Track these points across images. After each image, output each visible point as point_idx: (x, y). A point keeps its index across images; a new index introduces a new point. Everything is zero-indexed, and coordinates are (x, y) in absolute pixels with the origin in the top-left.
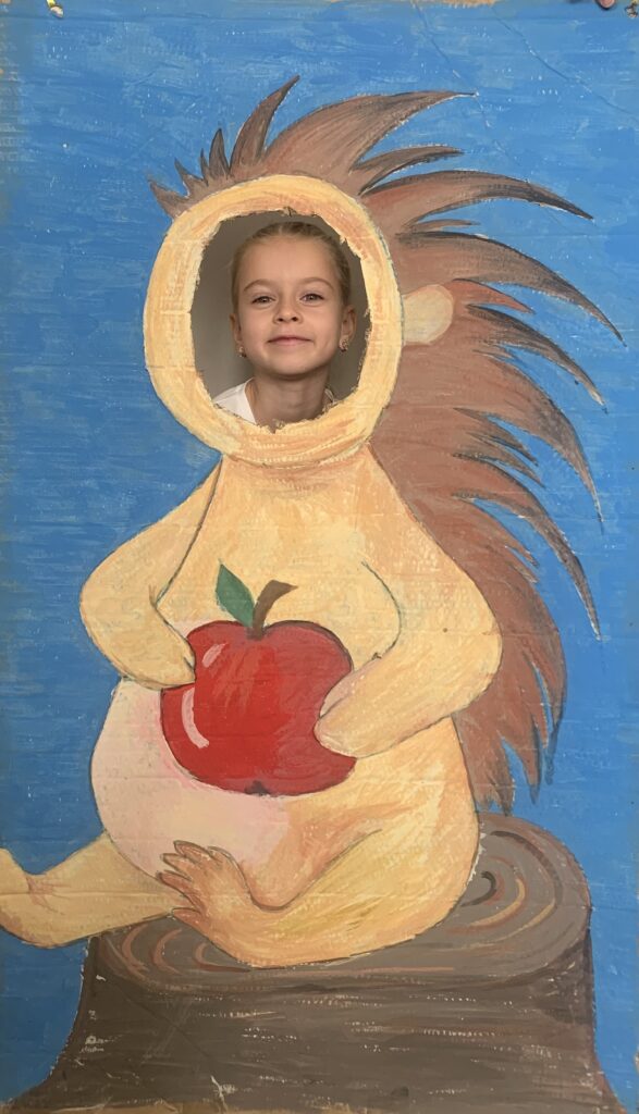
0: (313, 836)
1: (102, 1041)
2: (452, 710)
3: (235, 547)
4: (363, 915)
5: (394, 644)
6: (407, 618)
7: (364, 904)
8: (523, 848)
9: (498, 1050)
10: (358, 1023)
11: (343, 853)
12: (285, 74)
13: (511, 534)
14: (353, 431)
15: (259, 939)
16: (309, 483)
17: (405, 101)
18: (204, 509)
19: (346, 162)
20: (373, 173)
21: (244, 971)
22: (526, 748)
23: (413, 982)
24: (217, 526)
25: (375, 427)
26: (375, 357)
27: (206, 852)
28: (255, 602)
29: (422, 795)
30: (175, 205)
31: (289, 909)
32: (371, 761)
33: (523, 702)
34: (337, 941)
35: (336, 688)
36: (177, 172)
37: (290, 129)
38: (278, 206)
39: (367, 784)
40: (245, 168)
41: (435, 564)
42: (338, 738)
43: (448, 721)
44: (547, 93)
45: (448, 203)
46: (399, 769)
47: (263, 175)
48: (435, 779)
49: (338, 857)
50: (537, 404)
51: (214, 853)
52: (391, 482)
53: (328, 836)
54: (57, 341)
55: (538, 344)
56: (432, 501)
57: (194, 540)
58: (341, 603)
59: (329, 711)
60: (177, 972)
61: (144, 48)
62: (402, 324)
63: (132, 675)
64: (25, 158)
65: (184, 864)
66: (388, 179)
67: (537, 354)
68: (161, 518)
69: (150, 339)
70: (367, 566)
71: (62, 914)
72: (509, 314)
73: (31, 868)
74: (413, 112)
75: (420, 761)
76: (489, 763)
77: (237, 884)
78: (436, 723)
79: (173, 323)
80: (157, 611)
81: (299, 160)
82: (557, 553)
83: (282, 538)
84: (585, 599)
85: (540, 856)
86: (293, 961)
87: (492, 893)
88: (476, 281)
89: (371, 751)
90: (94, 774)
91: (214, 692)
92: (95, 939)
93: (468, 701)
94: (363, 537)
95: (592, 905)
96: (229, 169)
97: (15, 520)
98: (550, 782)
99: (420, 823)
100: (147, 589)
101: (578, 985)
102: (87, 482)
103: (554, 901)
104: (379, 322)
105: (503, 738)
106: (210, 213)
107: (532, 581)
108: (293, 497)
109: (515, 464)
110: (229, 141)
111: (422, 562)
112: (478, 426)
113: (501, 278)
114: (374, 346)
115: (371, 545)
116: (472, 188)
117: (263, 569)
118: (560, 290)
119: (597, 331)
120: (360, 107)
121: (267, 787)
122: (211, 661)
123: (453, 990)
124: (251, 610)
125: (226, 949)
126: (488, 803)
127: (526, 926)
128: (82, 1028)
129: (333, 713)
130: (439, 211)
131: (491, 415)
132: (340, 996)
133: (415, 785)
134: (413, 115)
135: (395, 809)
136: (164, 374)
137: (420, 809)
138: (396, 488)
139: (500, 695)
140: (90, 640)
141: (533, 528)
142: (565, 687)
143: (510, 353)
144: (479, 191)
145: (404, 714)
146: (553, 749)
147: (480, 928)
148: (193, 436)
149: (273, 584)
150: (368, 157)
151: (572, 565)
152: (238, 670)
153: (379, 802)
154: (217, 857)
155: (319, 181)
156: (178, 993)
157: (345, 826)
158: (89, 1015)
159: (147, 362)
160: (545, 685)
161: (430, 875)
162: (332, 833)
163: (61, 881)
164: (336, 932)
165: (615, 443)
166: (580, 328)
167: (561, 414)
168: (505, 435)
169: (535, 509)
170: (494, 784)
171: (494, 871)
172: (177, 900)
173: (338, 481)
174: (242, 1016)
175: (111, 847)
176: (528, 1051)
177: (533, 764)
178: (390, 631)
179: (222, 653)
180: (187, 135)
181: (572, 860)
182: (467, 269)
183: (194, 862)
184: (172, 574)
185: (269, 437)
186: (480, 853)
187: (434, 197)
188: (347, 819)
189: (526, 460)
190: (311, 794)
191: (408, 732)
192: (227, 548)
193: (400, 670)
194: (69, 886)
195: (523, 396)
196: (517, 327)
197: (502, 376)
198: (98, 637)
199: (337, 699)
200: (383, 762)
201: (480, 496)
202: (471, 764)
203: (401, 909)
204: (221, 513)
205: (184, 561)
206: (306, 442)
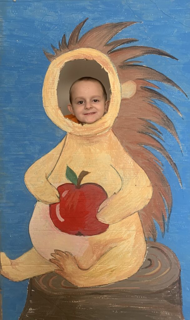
0: (96, 248)
1: (34, 310)
2: (138, 210)
3: (71, 161)
4: (112, 271)
5: (120, 190)
6: (124, 182)
7: (112, 268)
8: (159, 252)
9: (153, 312)
10: (111, 304)
11: (106, 253)
12: (84, 18)
13: (155, 156)
14: (106, 125)
15: (80, 279)
16: (93, 141)
17: (121, 25)
18: (62, 149)
19: (103, 44)
20: (111, 47)
21: (75, 288)
22: (160, 221)
23: (127, 292)
24: (66, 155)
25: (113, 124)
26: (113, 102)
27: (64, 253)
28: (78, 177)
29: (129, 236)
30: (51, 58)
31: (89, 270)
32: (113, 226)
33: (159, 208)
34: (104, 279)
35: (103, 203)
36: (52, 48)
37: (86, 34)
39: (113, 232)
40: (73, 46)
41: (132, 165)
42: (104, 219)
43: (137, 213)
44: (164, 21)
45: (134, 56)
46: (122, 228)
47: (78, 48)
48: (133, 231)
49: (104, 254)
50: (162, 117)
51: (66, 253)
52: (119, 140)
53: (101, 248)
54: (16, 100)
55: (162, 98)
56: (131, 146)
57: (59, 158)
58: (104, 177)
59: (100, 211)
60: (56, 288)
61: (41, 10)
62: (121, 92)
63: (41, 200)
64: (5, 45)
65: (57, 256)
66: (116, 49)
67: (162, 101)
68: (49, 152)
69: (44, 98)
70: (112, 166)
71: (21, 271)
72: (153, 89)
73: (12, 258)
74: (123, 28)
75: (128, 225)
76: (149, 226)
77: (74, 263)
78: (133, 214)
80: (48, 180)
81: (89, 44)
82: (169, 162)
83: (86, 158)
84: (178, 176)
85: (165, 254)
86: (91, 285)
87: (151, 265)
88: (143, 79)
89: (114, 222)
90: (30, 229)
91: (66, 205)
92: (31, 279)
93: (143, 207)
94: (110, 157)
95: (181, 269)
96: (67, 47)
97: (4, 154)
98: (168, 231)
99: (129, 244)
100: (45, 174)
101: (177, 293)
102: (26, 142)
103: (169, 268)
104: (114, 92)
105: (153, 218)
106: (62, 60)
107: (162, 170)
108: (89, 145)
109: (156, 135)
110: (67, 38)
111: (128, 165)
113: (151, 79)
114: (112, 99)
115: (113, 159)
116: (141, 51)
117: (80, 167)
118: (169, 82)
119: (180, 94)
120: (107, 27)
121: (82, 233)
122: (65, 195)
123: (140, 294)
124: (77, 180)
125: (70, 282)
126: (149, 238)
127: (161, 275)
128: (28, 305)
129: (102, 211)
130: (131, 58)
131: (148, 120)
132: (105, 296)
133: (127, 233)
134: (123, 29)
135: (121, 240)
136: (49, 109)
137: (129, 240)
138: (120, 142)
139: (152, 205)
140: (28, 190)
141: (161, 154)
142: (172, 203)
143: (154, 101)
144: (143, 52)
145: (124, 211)
146: (169, 222)
147: (147, 276)
148: (58, 127)
149: (83, 171)
150: (110, 42)
151: (174, 166)
152: (73, 198)
153: (116, 237)
154: (68, 254)
155: (95, 50)
156: (56, 295)
157: (106, 245)
158: (30, 302)
159: (44, 105)
160: (166, 202)
161: (132, 260)
162: (102, 247)
163: (21, 261)
164: (105, 276)
165: (186, 129)
166: (175, 93)
167: (169, 119)
168: (153, 126)
169: (162, 149)
170: (151, 232)
171: (151, 258)
172: (56, 267)
173: (102, 140)
174: (76, 302)
175: (35, 251)
176: (162, 313)
177: (163, 227)
178: (119, 186)
179: (68, 193)
180: (54, 36)
181: (175, 255)
182: (140, 76)
183: (61, 256)
184: (52, 170)
185: (81, 127)
186: (147, 253)
187: (130, 54)
188: (106, 243)
189: (159, 134)
190: (96, 235)
191: (124, 216)
192: (69, 161)
193: (122, 198)
194: (23, 263)
195: (158, 114)
196: (156, 93)
197: (151, 108)
198: (30, 189)
199: (103, 207)
200: (117, 225)
201: (146, 144)
202: (144, 226)
203: (123, 270)
204: (67, 150)
205: (56, 165)
206: (92, 128)
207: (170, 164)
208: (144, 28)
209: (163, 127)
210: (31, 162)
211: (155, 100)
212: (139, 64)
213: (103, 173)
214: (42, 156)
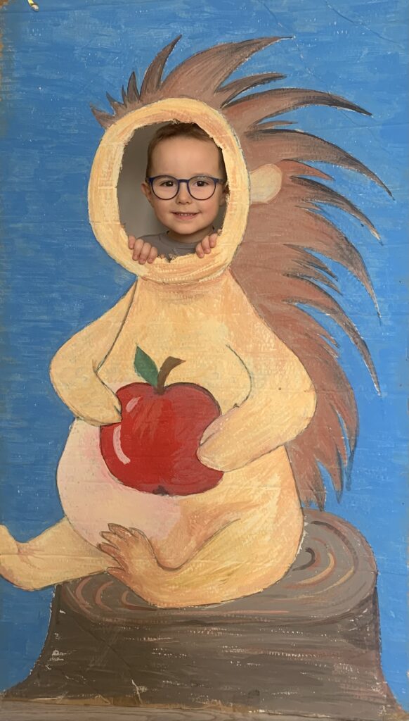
0: (196, 522)
2: (284, 441)
3: (146, 335)
4: (229, 575)
5: (247, 398)
6: (255, 381)
7: (230, 568)
8: (332, 532)
9: (318, 665)
10: (226, 647)
11: (216, 534)
12: (173, 34)
13: (321, 325)
14: (219, 260)
15: (162, 589)
16: (191, 294)
17: (248, 45)
18: (125, 310)
19: (212, 87)
20: (229, 94)
21: (153, 610)
22: (333, 466)
23: (262, 620)
24: (134, 322)
25: (233, 257)
26: (233, 212)
27: (128, 531)
28: (159, 370)
29: (266, 496)
30: (107, 121)
31: (181, 570)
32: (233, 474)
33: (330, 437)
34: (212, 592)
35: (211, 426)
36: (107, 100)
37: (177, 69)
38: (170, 118)
39: (231, 489)
40: (150, 96)
41: (273, 346)
42: (212, 459)
43: (282, 448)
44: (340, 33)
45: (277, 110)
46: (251, 479)
47: (161, 99)
48: (275, 486)
49: (212, 536)
50: (337, 240)
51: (133, 532)
52: (244, 293)
53: (206, 522)
54: (35, 207)
55: (337, 200)
56: (268, 304)
57: (120, 330)
58: (213, 371)
59: (206, 441)
60: (110, 609)
61: (86, 26)
62: (250, 190)
63: (82, 416)
64: (17, 97)
65: (114, 538)
67: (337, 207)
68: (100, 317)
69: (92, 205)
70: (230, 347)
71: (39, 569)
72: (318, 181)
73: (20, 538)
74: (253, 52)
75: (264, 474)
76: (309, 476)
77: (148, 552)
78: (274, 449)
79: (106, 194)
80: (97, 375)
81: (183, 89)
82: (351, 338)
83: (175, 329)
84: (370, 368)
85: (344, 538)
86: (184, 605)
87: (312, 562)
88: (296, 161)
89: (233, 467)
90: (59, 479)
91: (133, 428)
92: (59, 586)
93: (295, 435)
94: (226, 329)
95: (378, 571)
96: (139, 97)
97: (11, 318)
98: (349, 489)
99: (265, 515)
100: (91, 363)
101: (370, 624)
102: (54, 295)
103: (353, 568)
104: (234, 189)
105: (318, 460)
106: (128, 125)
107: (335, 357)
108: (182, 303)
109: (323, 280)
110: (139, 79)
111: (264, 345)
112: (299, 256)
113: (312, 158)
114: (232, 205)
115: (232, 334)
116: (292, 99)
117: (163, 349)
118: (351, 164)
119: (376, 190)
120: (220, 51)
121: (167, 490)
122: (132, 408)
123: (288, 626)
124: (156, 376)
125: (141, 595)
126: (309, 503)
127: (335, 585)
128: (50, 645)
129: (209, 442)
130: (271, 116)
131: (307, 248)
132: (215, 629)
133: (262, 490)
134: (254, 54)
135: (249, 505)
136: (100, 226)
137: (265, 506)
138: (247, 297)
139: (316, 431)
140: (56, 394)
141: (335, 322)
142: (358, 426)
143: (319, 207)
144: (297, 101)
145: (254, 444)
146: (351, 467)
147: (306, 585)
148: (119, 265)
149: (170, 359)
150: (225, 84)
151: (361, 346)
152: (148, 414)
153: (238, 500)
154: (135, 535)
155: (195, 101)
156: (110, 623)
158: (55, 636)
159: (90, 219)
160: (344, 425)
161: (272, 550)
162: (209, 520)
163: (39, 547)
164: (213, 585)
165: (388, 265)
166: (364, 189)
167: (352, 246)
168: (316, 261)
169: (336, 310)
170: (312, 490)
171: (313, 548)
172: (110, 562)
173: (210, 293)
174: (152, 640)
175: (69, 526)
176: (338, 667)
177: (338, 478)
178: (245, 390)
179: (138, 403)
180: (113, 77)
181: (365, 541)
182: (289, 153)
183: (121, 538)
184: (107, 353)
185: (167, 265)
186: (304, 535)
187: (268, 107)
188: (217, 512)
189: (330, 278)
190: (194, 495)
191: (256, 455)
192: (141, 336)
193: (251, 415)
194: (43, 551)
195: (328, 235)
196: (323, 190)
197: (314, 223)
198: (61, 392)
199: (211, 433)
200: (241, 474)
201: (301, 301)
202: (297, 477)
203: (254, 571)
204: (137, 314)
205: (114, 344)
206: (189, 268)
207: (354, 343)
208: (299, 50)
209: (339, 263)
210: (65, 337)
211: (322, 205)
212: (286, 128)
213: (211, 362)
214: (87, 325)
